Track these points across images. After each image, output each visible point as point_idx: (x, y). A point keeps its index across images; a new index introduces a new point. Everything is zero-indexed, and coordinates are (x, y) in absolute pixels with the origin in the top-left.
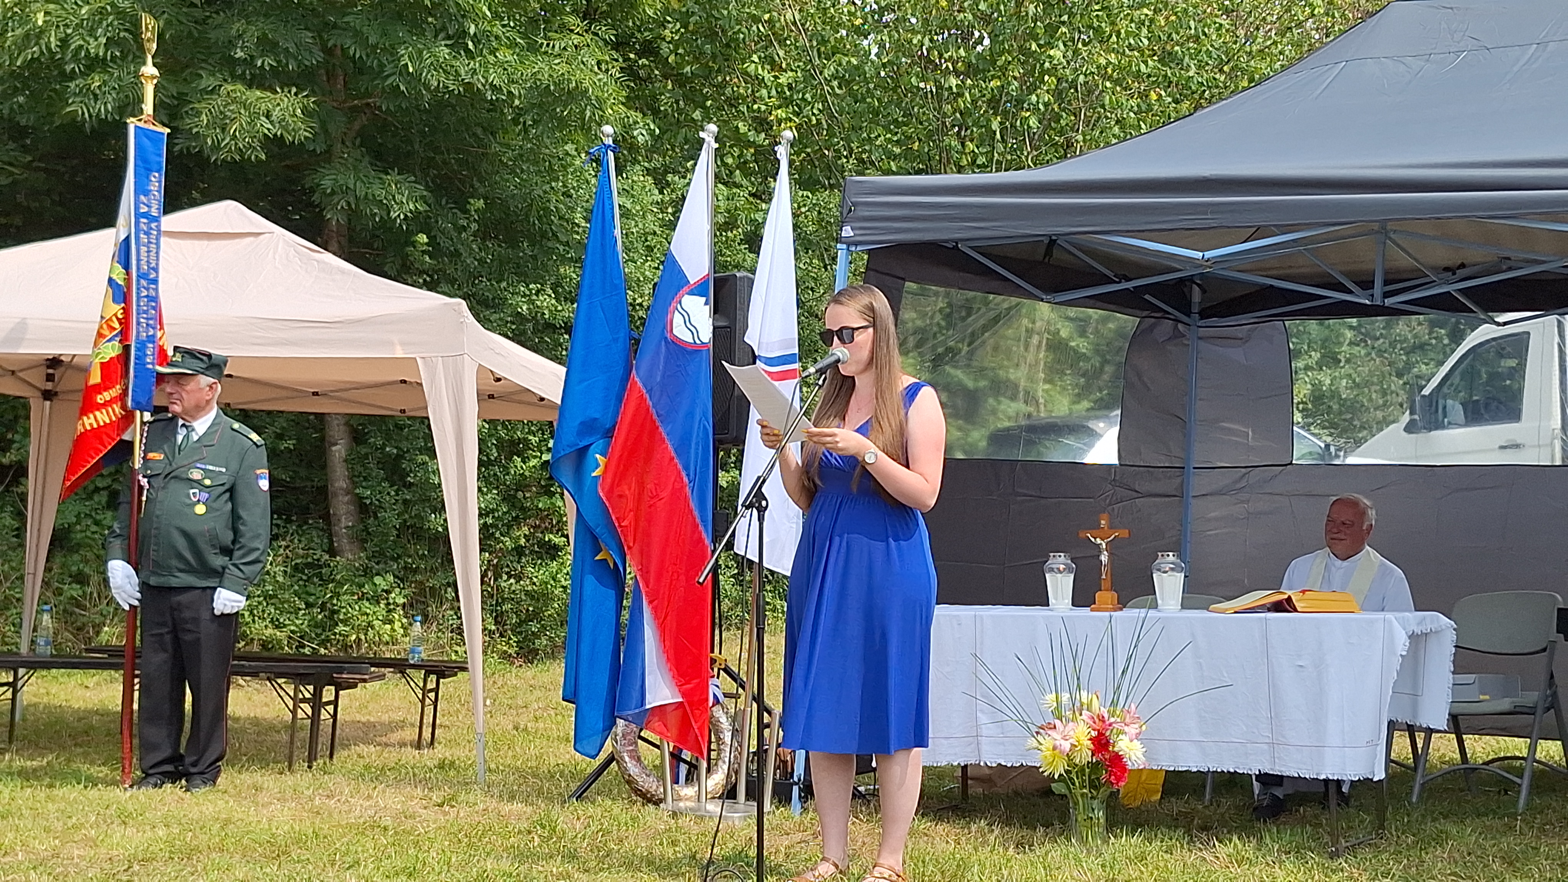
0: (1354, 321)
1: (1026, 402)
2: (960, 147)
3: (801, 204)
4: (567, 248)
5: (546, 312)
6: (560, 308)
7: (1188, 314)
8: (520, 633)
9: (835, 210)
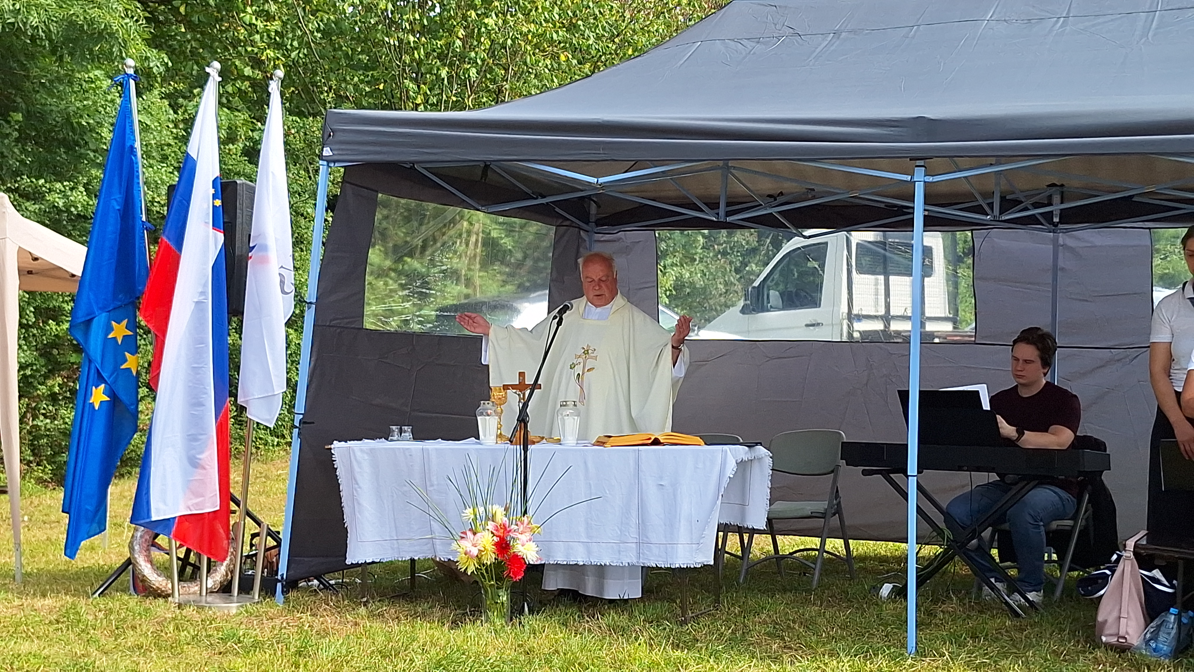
0: (706, 232)
1: (467, 286)
2: (416, 89)
3: (291, 127)
4: (97, 155)
5: (78, 205)
6: (91, 203)
7: (587, 223)
8: (54, 463)
9: (317, 132)
